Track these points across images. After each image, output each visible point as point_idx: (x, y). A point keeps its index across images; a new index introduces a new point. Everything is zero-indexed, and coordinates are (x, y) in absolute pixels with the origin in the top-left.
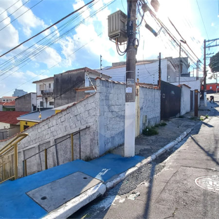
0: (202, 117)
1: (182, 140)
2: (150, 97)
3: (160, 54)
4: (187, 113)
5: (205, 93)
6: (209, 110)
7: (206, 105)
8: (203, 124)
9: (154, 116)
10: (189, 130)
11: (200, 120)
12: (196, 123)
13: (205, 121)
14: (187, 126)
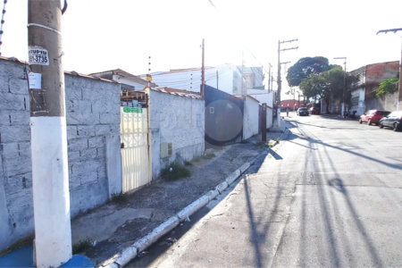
0: (272, 142)
1: (229, 186)
2: (179, 111)
3: (203, 41)
4: (253, 136)
5: (279, 110)
6: (282, 132)
7: (279, 125)
8: (269, 154)
9: (191, 143)
10: (247, 166)
11: (268, 146)
12: (260, 152)
13: (273, 149)
14: (246, 159)
